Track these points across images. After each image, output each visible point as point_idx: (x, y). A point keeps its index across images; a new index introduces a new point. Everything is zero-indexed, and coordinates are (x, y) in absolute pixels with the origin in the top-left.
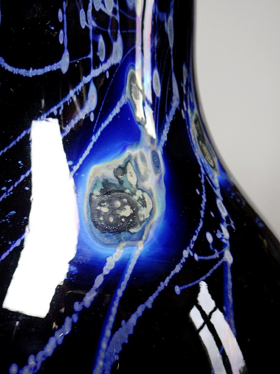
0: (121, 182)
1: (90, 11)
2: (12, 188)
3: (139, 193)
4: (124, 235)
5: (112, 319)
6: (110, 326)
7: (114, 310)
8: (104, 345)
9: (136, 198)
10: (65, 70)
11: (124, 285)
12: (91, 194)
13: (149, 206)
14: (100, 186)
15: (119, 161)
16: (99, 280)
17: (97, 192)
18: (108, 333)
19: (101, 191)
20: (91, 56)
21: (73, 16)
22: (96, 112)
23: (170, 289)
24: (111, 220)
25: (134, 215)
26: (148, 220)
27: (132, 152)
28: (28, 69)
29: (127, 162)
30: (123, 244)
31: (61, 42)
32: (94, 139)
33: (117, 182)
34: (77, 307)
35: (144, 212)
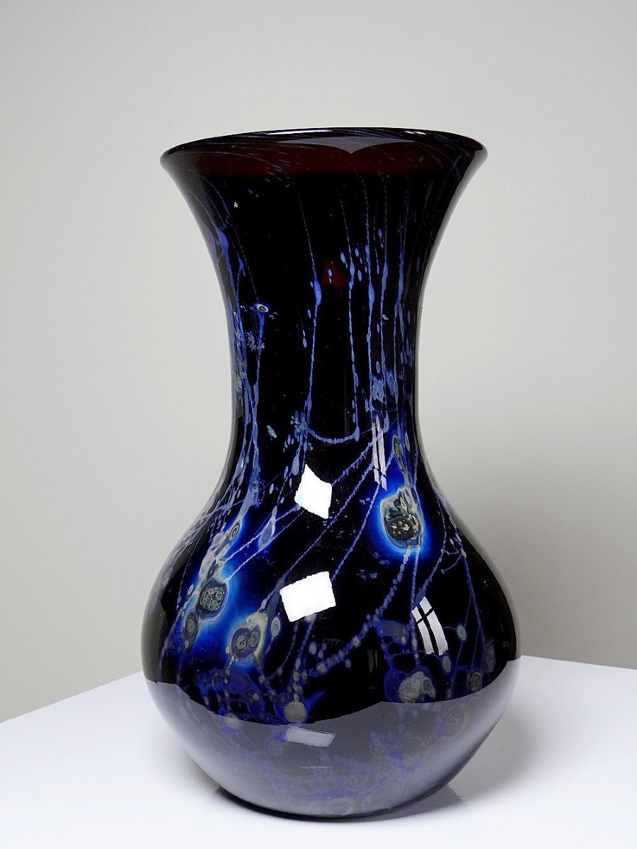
0: (399, 509)
1: (371, 400)
3: (410, 516)
4: (408, 541)
5: (414, 588)
6: (413, 591)
7: (414, 583)
8: (413, 601)
9: (409, 519)
10: (357, 439)
11: (415, 568)
12: (385, 518)
13: (417, 524)
14: (388, 513)
15: (395, 496)
16: (402, 568)
17: (388, 517)
18: (413, 595)
19: (390, 515)
21: (361, 405)
23: (439, 571)
24: (400, 533)
25: (411, 529)
26: (419, 532)
27: (401, 490)
28: (333, 439)
29: (400, 496)
30: (409, 547)
31: (354, 421)
33: (397, 510)
34: (394, 582)
35: (416, 527)
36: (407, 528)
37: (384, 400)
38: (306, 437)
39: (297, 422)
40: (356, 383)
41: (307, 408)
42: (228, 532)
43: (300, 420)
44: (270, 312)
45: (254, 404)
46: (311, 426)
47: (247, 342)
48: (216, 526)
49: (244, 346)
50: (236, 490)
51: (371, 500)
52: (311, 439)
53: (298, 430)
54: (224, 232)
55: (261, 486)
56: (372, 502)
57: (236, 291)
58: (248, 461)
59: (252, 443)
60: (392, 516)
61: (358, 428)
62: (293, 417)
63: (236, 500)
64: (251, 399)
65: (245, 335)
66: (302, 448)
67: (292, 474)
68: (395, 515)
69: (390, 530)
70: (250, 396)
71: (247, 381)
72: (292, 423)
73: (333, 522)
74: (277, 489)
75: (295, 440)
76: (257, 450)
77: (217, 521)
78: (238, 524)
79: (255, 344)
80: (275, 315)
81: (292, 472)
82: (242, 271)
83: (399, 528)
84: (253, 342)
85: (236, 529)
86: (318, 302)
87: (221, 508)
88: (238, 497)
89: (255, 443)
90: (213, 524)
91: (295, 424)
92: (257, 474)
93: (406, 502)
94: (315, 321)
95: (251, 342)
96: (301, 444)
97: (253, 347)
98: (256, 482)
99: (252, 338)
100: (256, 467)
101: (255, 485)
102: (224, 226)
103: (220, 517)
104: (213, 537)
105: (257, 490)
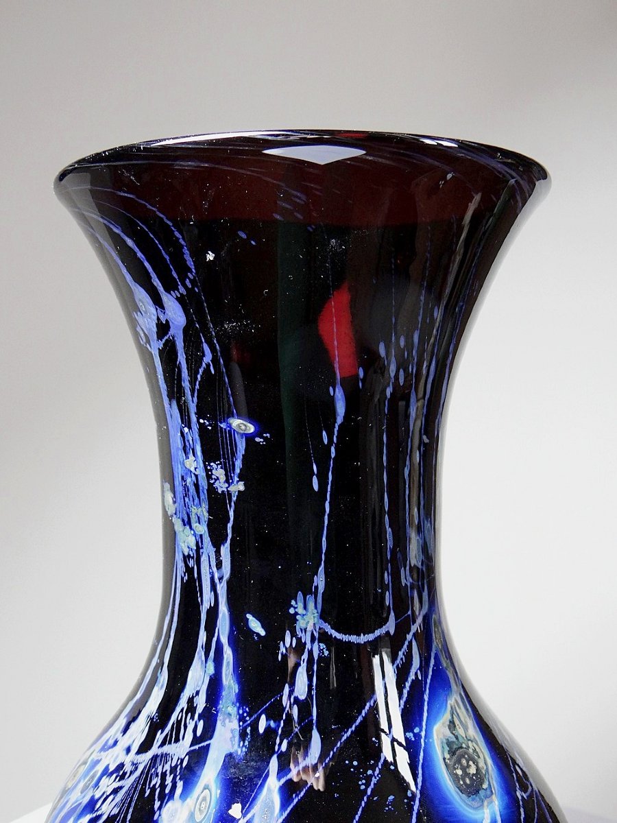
0: (457, 738)
1: (408, 568)
2: (377, 771)
3: (471, 745)
4: (482, 793)
9: (471, 751)
10: (392, 632)
12: (444, 759)
13: (482, 756)
14: (447, 748)
15: (446, 717)
17: (447, 756)
19: (449, 752)
20: (410, 613)
21: (396, 577)
22: (420, 668)
24: (468, 781)
25: (478, 769)
26: (487, 770)
27: (451, 702)
28: (359, 635)
29: (452, 715)
30: (486, 803)
31: (388, 604)
32: (426, 697)
33: (454, 739)
35: (481, 764)
36: (473, 770)
37: (422, 565)
38: (316, 635)
39: (300, 610)
40: (390, 544)
41: (317, 588)
42: (190, 801)
43: (305, 608)
44: (258, 433)
45: (221, 579)
46: (324, 616)
47: (209, 477)
48: (163, 786)
49: (203, 483)
50: (192, 718)
51: (421, 730)
52: (324, 637)
53: (301, 623)
54: (180, 300)
55: (241, 719)
56: (423, 734)
57: (193, 396)
58: (211, 669)
59: (218, 641)
60: (452, 753)
61: (392, 614)
62: (293, 603)
63: (196, 740)
64: (215, 569)
65: (205, 466)
66: (310, 653)
67: (296, 699)
68: (456, 750)
69: (455, 778)
70: (213, 563)
71: (207, 539)
72: (292, 611)
73: (374, 780)
74: (272, 724)
75: (299, 640)
76: (228, 653)
77: (164, 775)
78: (206, 787)
79: (227, 481)
80: (265, 439)
81: (296, 694)
82: (208, 365)
83: (466, 774)
84: (223, 478)
85: (204, 799)
86: (340, 420)
87: (166, 749)
88: (199, 733)
89: (224, 640)
90: (156, 781)
91: (296, 614)
92: (233, 697)
93: (461, 722)
94: (333, 449)
95: (218, 479)
96: (308, 646)
97: (221, 486)
98: (233, 710)
99: (219, 472)
100: (230, 684)
101: (230, 714)
102: (182, 290)
103: (167, 767)
104: (160, 808)
105: (235, 725)
